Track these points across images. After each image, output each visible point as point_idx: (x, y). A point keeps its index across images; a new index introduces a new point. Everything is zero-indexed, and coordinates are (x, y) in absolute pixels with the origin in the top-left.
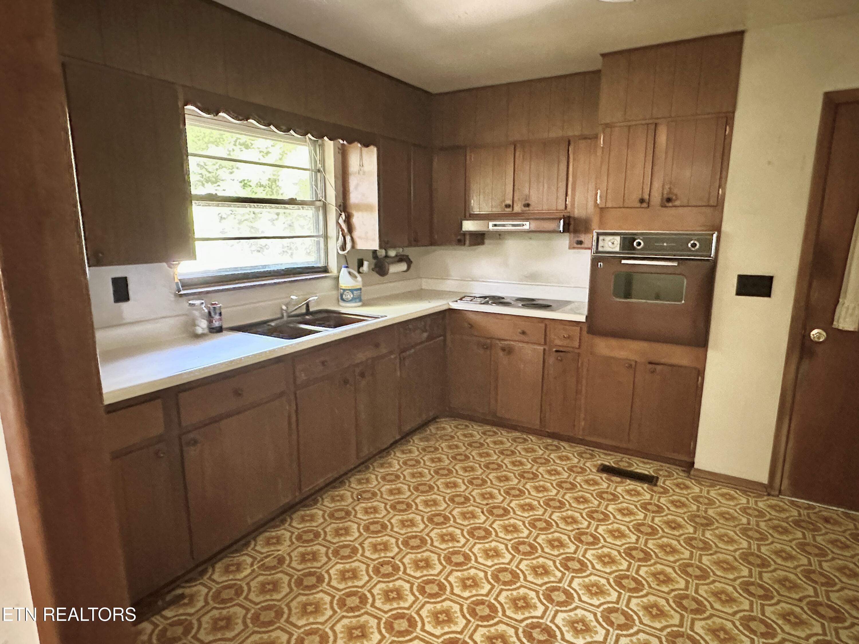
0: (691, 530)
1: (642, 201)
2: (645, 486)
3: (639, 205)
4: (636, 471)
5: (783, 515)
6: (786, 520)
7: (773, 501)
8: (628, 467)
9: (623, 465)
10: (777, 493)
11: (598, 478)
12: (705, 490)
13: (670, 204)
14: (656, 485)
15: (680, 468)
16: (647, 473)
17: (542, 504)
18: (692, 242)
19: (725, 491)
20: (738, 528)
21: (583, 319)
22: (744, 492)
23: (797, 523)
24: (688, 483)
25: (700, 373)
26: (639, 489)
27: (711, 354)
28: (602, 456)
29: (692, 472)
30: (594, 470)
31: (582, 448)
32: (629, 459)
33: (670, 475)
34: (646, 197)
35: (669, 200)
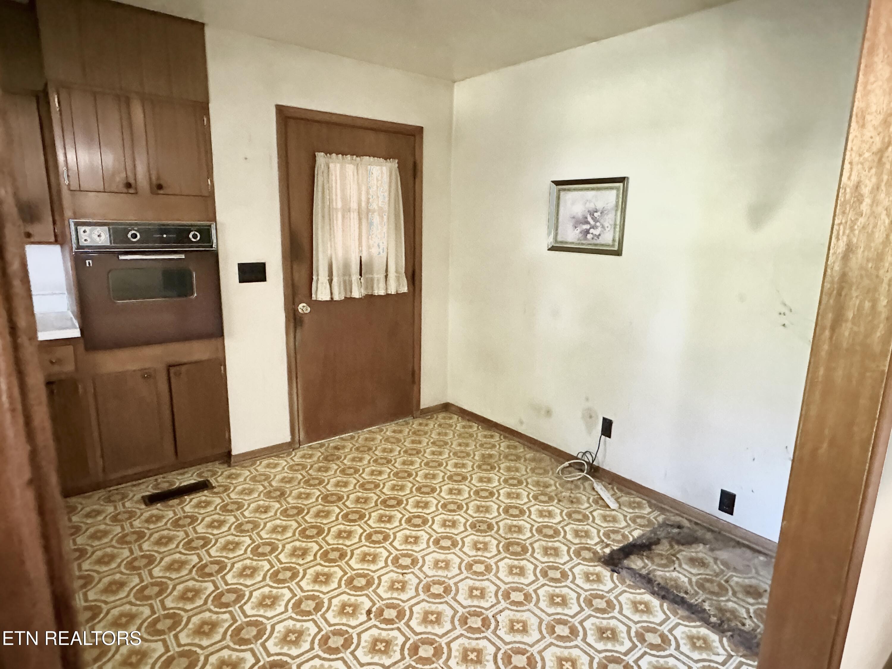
0: (277, 505)
1: (128, 185)
2: (206, 492)
3: (125, 190)
4: (183, 484)
10: (298, 446)
11: (155, 512)
12: (252, 469)
13: (161, 192)
14: (213, 488)
15: (217, 463)
16: (193, 482)
18: (192, 233)
19: (265, 462)
21: (76, 333)
22: (277, 456)
23: (326, 459)
24: (233, 471)
25: (222, 362)
26: (204, 498)
27: (228, 342)
28: (134, 489)
30: (143, 506)
31: (102, 493)
33: (214, 473)
34: (132, 181)
35: (160, 187)
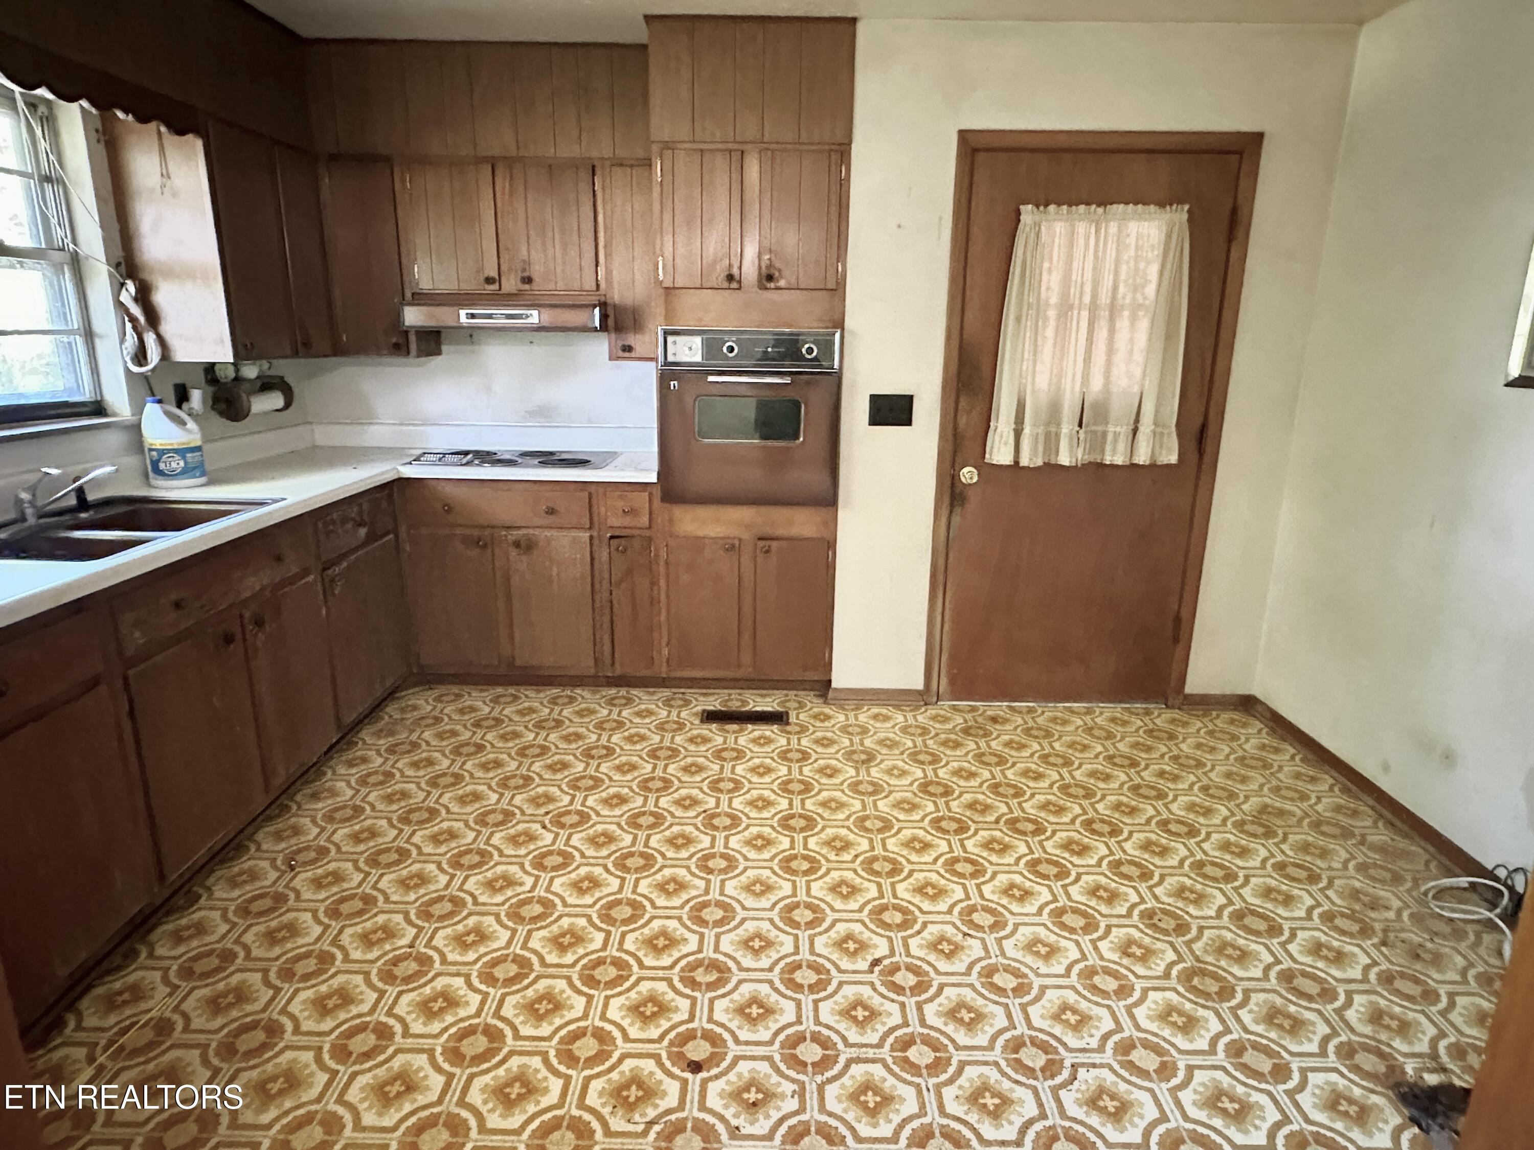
0: (852, 772)
1: (730, 278)
2: (775, 727)
3: (726, 285)
4: (758, 709)
5: (949, 726)
6: (952, 731)
7: (932, 711)
8: (743, 706)
9: (735, 705)
10: (935, 699)
11: (706, 732)
12: (851, 715)
13: (772, 285)
14: (788, 723)
15: (812, 693)
16: (770, 709)
17: (637, 790)
18: (807, 346)
19: (875, 710)
20: (905, 756)
21: (653, 478)
22: (898, 707)
23: (966, 731)
24: (827, 710)
25: (831, 544)
26: (768, 733)
27: (843, 515)
28: (701, 699)
29: (831, 694)
30: (697, 722)
31: (667, 693)
32: (740, 694)
33: (801, 705)
34: (735, 271)
35: (770, 278)
